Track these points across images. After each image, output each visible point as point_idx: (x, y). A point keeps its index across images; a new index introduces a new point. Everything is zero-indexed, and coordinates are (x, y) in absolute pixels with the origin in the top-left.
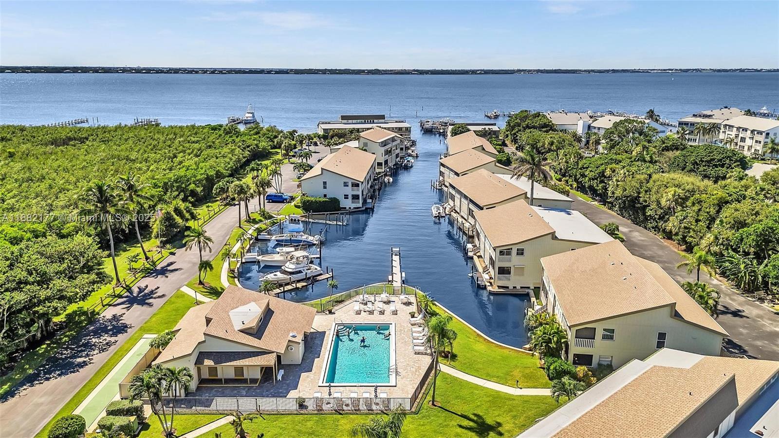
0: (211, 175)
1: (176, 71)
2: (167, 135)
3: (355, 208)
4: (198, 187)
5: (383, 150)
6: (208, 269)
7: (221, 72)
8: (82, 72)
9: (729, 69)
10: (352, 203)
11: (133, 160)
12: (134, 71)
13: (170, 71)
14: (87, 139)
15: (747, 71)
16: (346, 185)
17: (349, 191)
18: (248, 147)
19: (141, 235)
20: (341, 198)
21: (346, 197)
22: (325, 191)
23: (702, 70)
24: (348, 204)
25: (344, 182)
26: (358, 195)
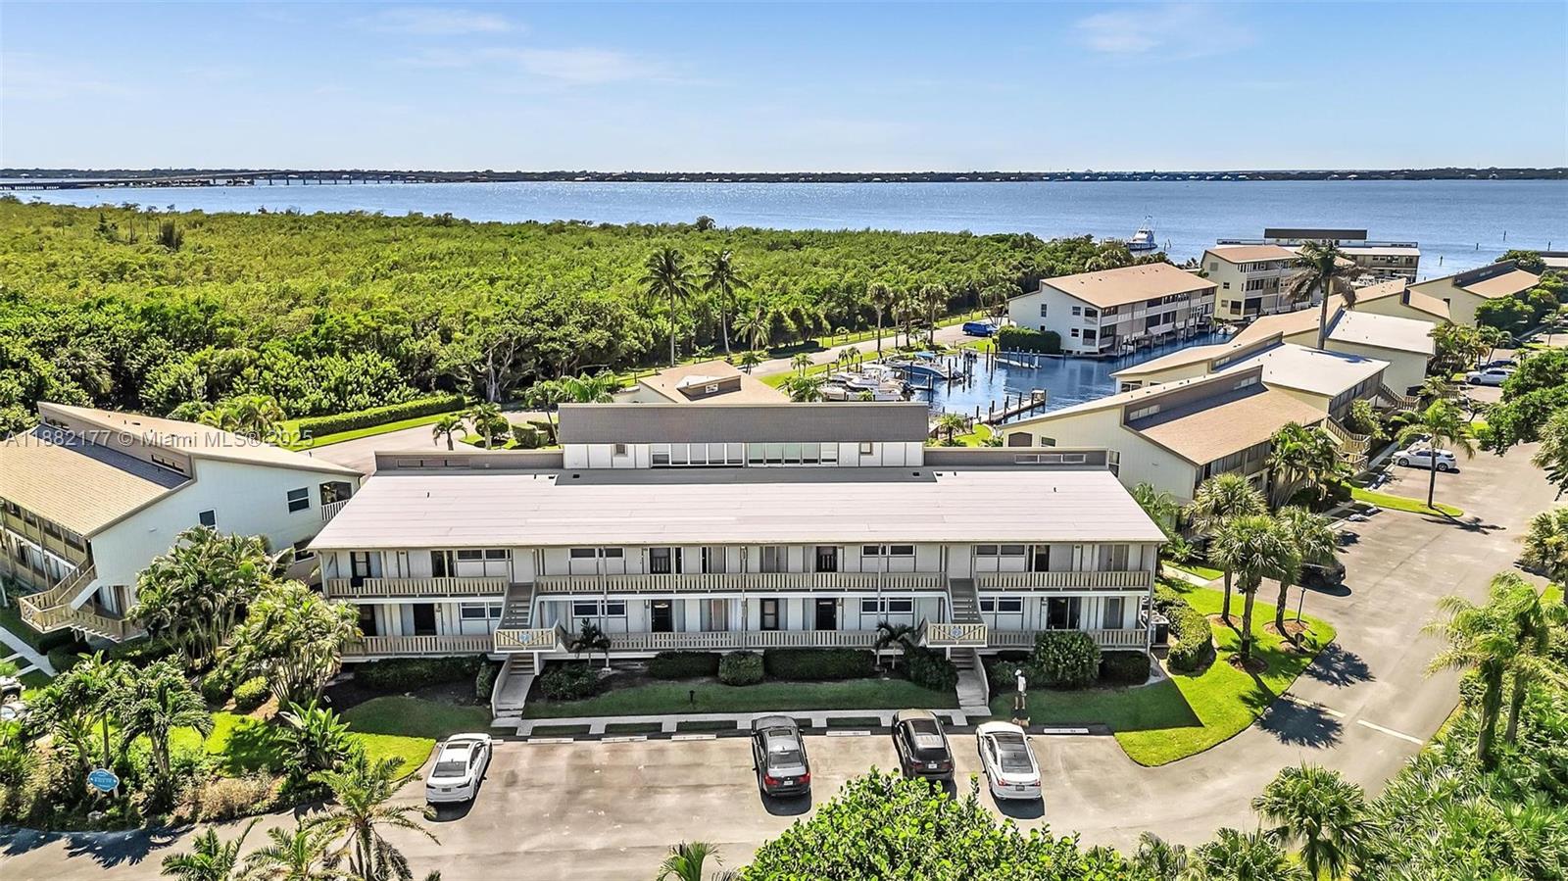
3: (1087, 353)
5: (1243, 278)
10: (1084, 344)
16: (1076, 311)
17: (1082, 323)
20: (1064, 334)
21: (1075, 333)
22: (1043, 322)
24: (1077, 345)
25: (1074, 308)
26: (1095, 332)
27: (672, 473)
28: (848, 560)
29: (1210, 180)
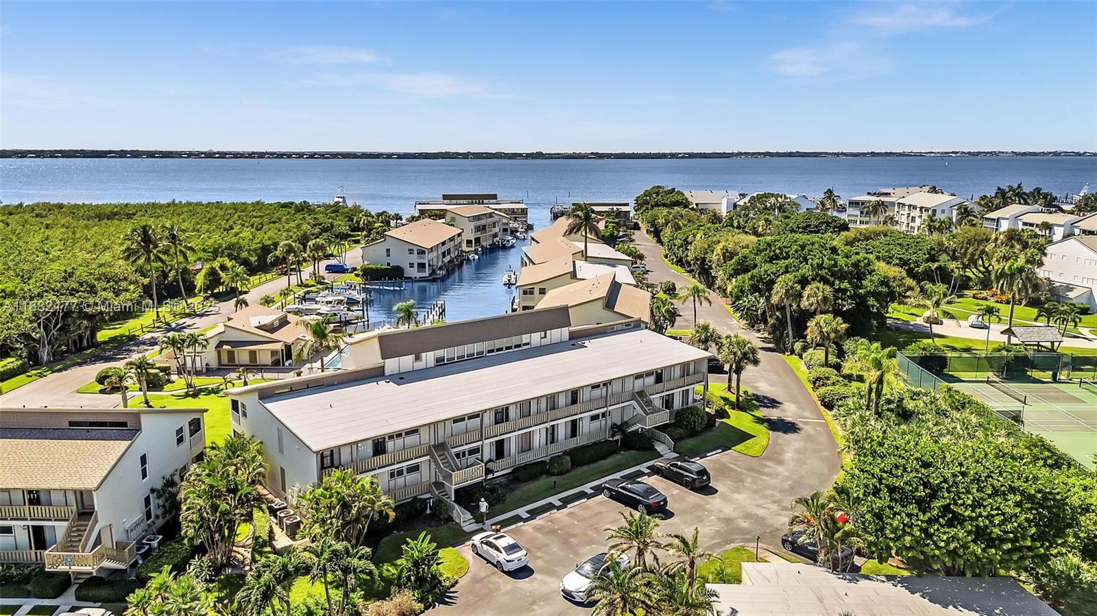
0: (267, 245)
1: (261, 155)
2: (226, 210)
3: (421, 277)
4: (252, 256)
5: (472, 225)
6: (243, 305)
7: (322, 156)
8: (132, 157)
9: (1038, 151)
10: (418, 272)
11: (184, 230)
12: (203, 155)
13: (251, 155)
14: (134, 214)
15: (1064, 155)
16: (411, 252)
17: (415, 259)
18: (320, 225)
19: (186, 295)
20: (406, 266)
21: (412, 265)
22: (388, 260)
23: (1000, 152)
24: (414, 273)
25: (409, 250)
26: (425, 264)
27: (451, 367)
28: (585, 395)
29: (307, 158)
